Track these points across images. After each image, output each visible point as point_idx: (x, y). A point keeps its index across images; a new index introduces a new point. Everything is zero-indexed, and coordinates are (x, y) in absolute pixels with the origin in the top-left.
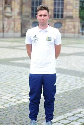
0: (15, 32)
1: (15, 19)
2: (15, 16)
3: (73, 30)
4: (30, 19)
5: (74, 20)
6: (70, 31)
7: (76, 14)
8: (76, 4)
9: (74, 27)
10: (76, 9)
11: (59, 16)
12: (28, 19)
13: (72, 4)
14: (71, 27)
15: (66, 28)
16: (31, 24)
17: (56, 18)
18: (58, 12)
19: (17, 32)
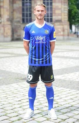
0: (5, 37)
1: (4, 25)
2: (4, 22)
3: (62, 33)
4: (21, 24)
5: (63, 24)
6: (59, 34)
7: (64, 18)
8: (65, 8)
9: (64, 31)
10: (64, 13)
11: (48, 20)
12: (19, 24)
13: (60, 9)
14: (60, 30)
16: (22, 28)
18: (48, 16)
19: (7, 37)
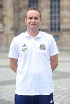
14: (68, 39)
15: (63, 41)
17: (53, 32)
18: (55, 25)
